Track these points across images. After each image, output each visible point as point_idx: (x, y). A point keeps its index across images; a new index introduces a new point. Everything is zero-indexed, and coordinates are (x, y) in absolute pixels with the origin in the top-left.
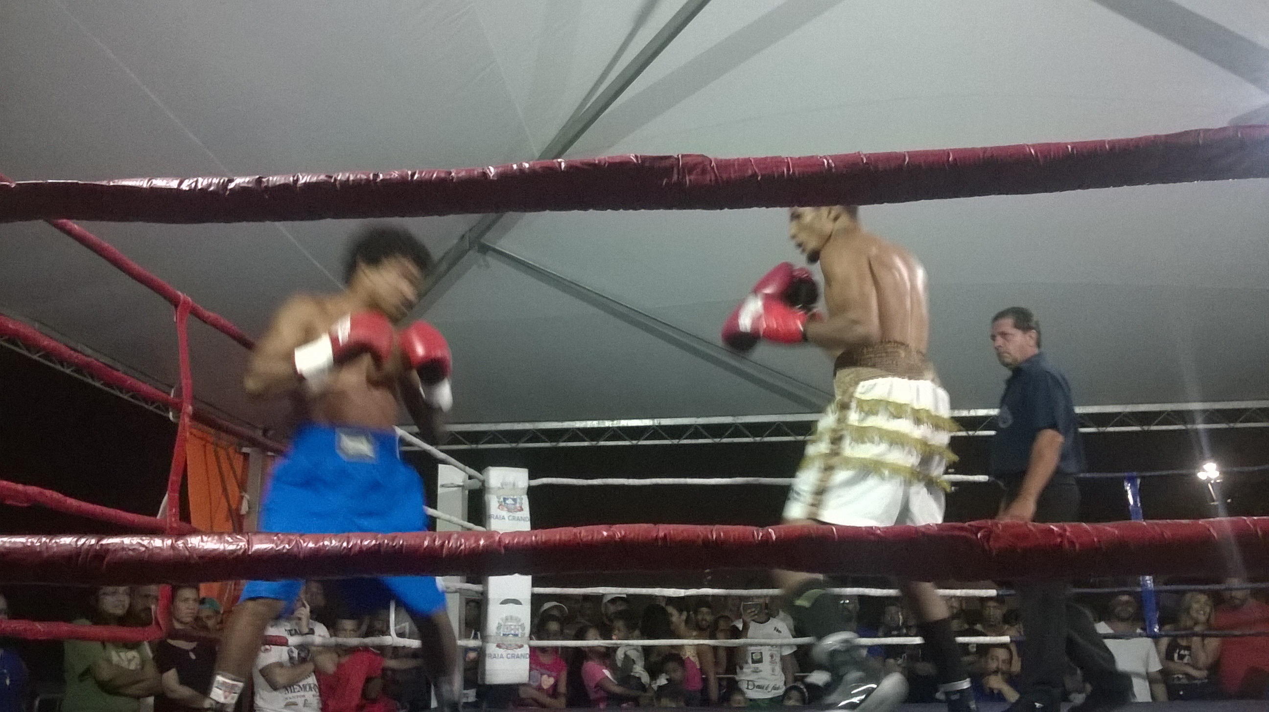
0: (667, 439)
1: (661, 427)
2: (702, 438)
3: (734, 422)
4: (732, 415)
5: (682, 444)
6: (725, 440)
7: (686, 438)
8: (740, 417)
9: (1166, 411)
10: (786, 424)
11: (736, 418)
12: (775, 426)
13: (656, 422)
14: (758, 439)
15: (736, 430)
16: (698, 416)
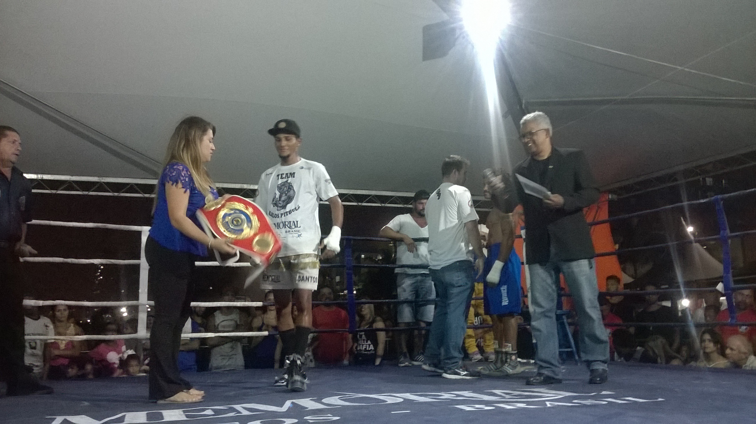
0: (48, 190)
1: (42, 180)
2: (74, 191)
3: (99, 181)
4: (98, 177)
5: (58, 194)
6: (91, 193)
7: (61, 190)
8: (104, 178)
9: (371, 195)
10: (137, 185)
11: (101, 178)
12: (129, 186)
13: (40, 176)
14: (116, 194)
15: (100, 187)
16: (72, 176)
